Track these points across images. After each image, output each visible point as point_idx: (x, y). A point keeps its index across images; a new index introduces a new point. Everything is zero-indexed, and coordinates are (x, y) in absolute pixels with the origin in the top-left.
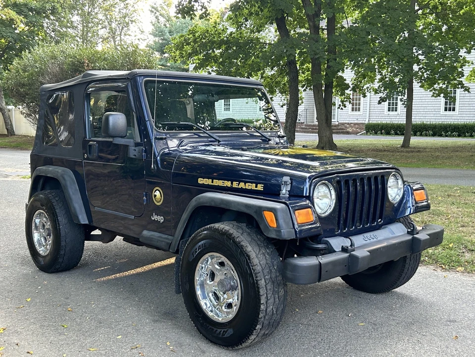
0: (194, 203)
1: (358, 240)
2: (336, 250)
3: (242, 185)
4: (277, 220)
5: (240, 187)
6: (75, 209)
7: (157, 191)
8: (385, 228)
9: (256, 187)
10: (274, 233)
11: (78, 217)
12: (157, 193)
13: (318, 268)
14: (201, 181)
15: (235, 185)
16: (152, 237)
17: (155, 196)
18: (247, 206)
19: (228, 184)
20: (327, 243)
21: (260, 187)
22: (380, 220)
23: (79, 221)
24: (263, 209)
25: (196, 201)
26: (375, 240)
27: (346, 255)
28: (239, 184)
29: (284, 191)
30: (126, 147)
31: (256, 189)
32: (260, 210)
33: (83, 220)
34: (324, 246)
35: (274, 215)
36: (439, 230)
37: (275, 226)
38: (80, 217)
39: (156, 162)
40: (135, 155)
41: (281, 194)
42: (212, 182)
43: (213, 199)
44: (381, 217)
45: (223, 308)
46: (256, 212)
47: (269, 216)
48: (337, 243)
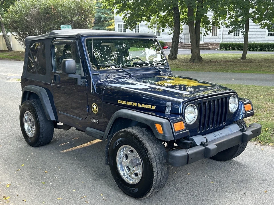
0: (115, 115)
1: (210, 137)
2: (198, 144)
3: (143, 106)
4: (163, 129)
5: (142, 107)
6: (47, 111)
7: (94, 106)
8: (227, 127)
9: (151, 107)
10: (161, 137)
11: (49, 117)
12: (95, 107)
13: (187, 157)
14: (119, 102)
15: (139, 105)
16: (92, 132)
17: (93, 108)
18: (146, 120)
19: (135, 104)
20: (192, 140)
21: (154, 107)
22: (224, 123)
23: (50, 119)
24: (155, 123)
25: (116, 114)
26: (221, 136)
27: (203, 148)
28: (141, 105)
29: (167, 111)
30: (76, 79)
31: (151, 108)
32: (153, 123)
33: (53, 118)
34: (190, 142)
35: (162, 126)
36: (259, 127)
37: (162, 132)
38: (51, 117)
39: (93, 89)
40: (81, 84)
41: (166, 112)
42: (126, 103)
43: (126, 114)
44: (224, 121)
45: (133, 175)
46: (151, 124)
47: (158, 127)
48: (198, 139)
